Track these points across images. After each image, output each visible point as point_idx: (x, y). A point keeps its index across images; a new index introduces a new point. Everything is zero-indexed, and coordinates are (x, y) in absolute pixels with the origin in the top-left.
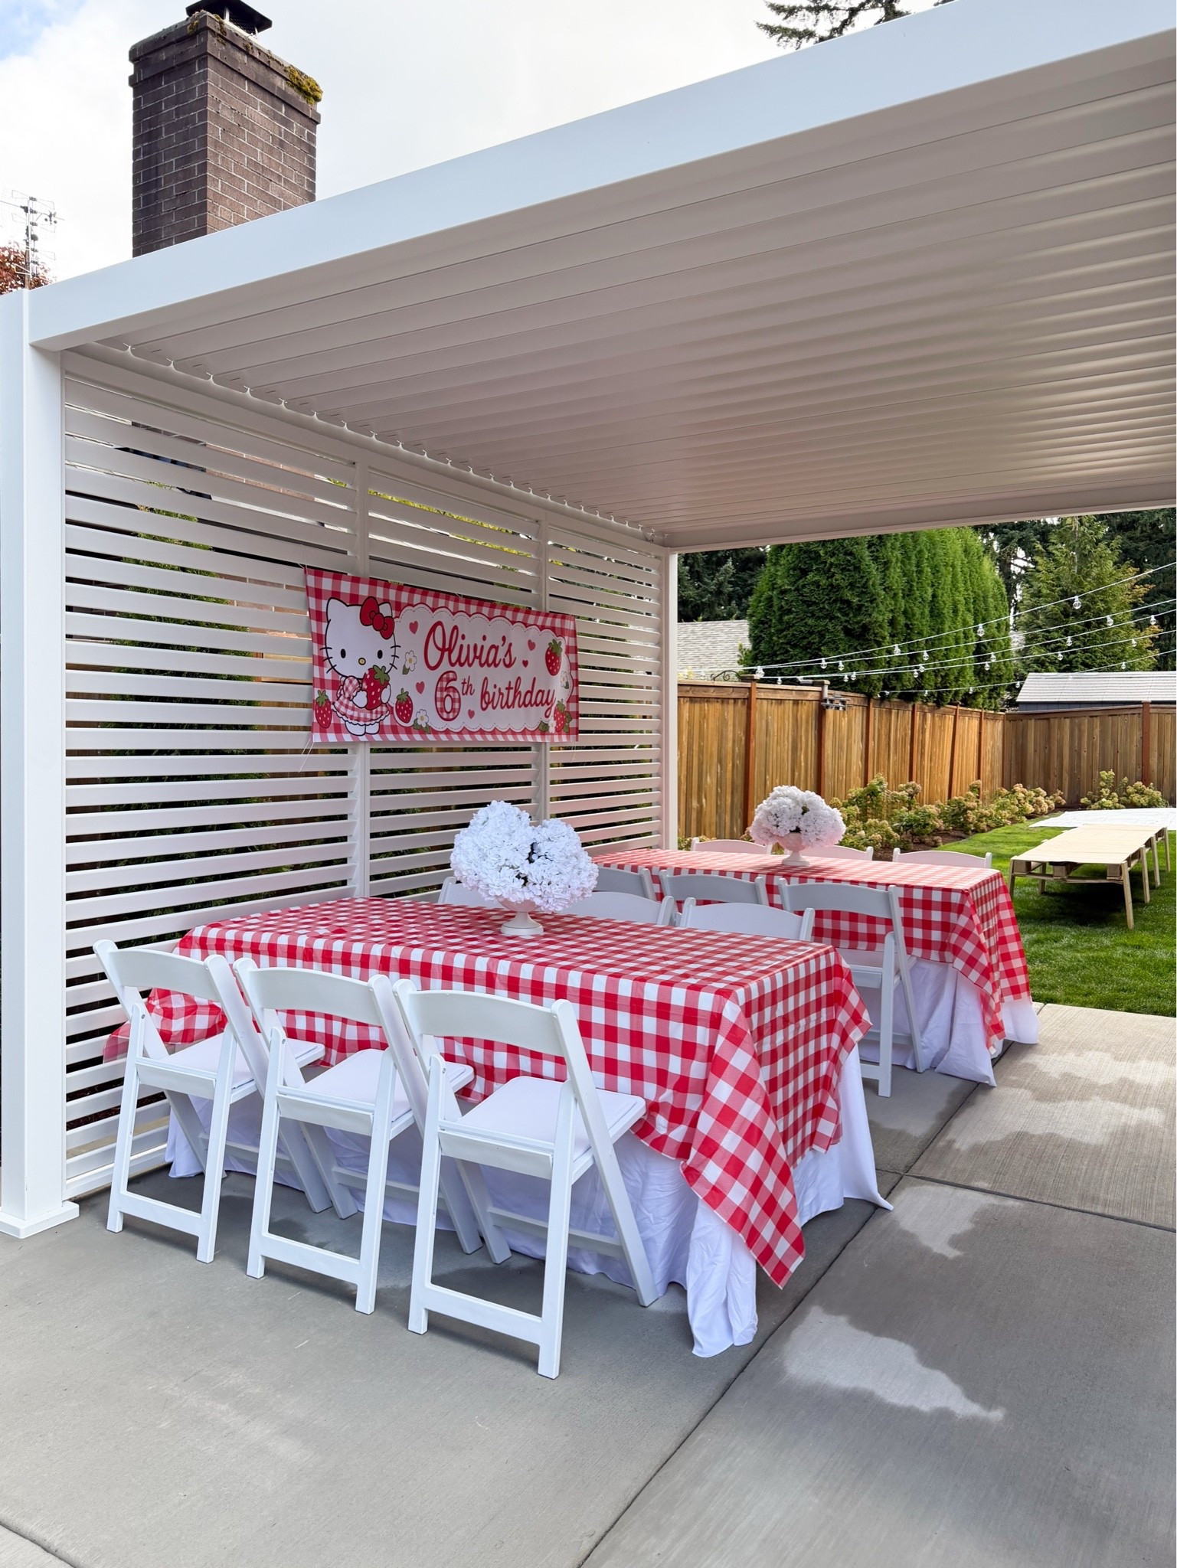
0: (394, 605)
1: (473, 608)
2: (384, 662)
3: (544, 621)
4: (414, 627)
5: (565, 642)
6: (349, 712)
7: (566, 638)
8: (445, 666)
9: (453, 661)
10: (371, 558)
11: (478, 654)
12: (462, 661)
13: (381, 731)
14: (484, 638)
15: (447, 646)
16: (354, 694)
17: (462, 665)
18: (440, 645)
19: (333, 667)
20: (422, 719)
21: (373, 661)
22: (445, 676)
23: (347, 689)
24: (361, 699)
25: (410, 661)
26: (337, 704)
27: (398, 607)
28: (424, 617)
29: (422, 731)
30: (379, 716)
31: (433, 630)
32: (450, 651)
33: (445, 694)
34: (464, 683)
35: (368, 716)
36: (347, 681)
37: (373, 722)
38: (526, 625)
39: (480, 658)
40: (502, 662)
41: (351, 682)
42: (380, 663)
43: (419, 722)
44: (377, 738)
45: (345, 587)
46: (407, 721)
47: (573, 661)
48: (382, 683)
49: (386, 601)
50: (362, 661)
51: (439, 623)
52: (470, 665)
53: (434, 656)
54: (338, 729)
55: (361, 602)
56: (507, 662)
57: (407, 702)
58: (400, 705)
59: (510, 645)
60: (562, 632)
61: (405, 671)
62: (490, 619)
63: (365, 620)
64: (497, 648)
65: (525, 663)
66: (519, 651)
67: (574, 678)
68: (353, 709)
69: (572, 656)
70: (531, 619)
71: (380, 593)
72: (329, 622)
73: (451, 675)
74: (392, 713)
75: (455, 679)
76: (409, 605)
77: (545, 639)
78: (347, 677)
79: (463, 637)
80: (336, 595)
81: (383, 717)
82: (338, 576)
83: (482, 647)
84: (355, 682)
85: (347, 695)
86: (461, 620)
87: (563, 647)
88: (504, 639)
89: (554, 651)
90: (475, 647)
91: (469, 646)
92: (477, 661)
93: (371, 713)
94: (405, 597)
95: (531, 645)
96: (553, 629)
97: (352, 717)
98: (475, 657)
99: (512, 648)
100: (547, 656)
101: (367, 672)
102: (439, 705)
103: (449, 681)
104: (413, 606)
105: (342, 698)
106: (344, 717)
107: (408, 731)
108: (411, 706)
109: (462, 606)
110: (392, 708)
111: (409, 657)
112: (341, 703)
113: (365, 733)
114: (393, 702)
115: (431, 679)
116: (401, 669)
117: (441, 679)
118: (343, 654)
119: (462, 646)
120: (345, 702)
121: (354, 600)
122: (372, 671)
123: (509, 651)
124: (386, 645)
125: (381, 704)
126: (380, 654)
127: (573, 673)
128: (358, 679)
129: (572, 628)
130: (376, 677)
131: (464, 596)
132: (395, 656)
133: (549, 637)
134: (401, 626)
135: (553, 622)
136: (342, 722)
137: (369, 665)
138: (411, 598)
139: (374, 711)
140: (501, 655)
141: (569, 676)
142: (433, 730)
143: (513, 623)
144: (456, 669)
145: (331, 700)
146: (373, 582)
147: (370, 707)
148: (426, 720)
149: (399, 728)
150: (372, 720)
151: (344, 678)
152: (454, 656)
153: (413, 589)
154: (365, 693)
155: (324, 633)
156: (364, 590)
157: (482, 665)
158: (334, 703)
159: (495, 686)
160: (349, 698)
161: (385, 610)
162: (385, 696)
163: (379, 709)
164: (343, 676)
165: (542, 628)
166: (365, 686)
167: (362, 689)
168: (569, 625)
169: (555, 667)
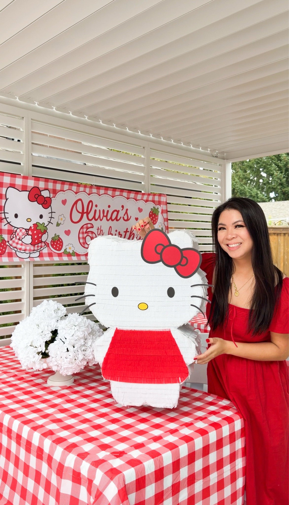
0: (51, 191)
1: (102, 191)
2: (45, 220)
3: (148, 198)
4: (64, 202)
5: (160, 208)
6: (19, 246)
7: (162, 206)
8: (85, 220)
9: (91, 218)
10: (33, 166)
11: (105, 215)
12: (97, 218)
13: (41, 255)
14: (109, 206)
15: (85, 211)
16: (23, 237)
17: (96, 220)
18: (80, 210)
19: (8, 223)
20: (70, 248)
21: (36, 220)
22: (85, 226)
23: (18, 234)
24: (28, 239)
25: (62, 219)
26: (11, 242)
27: (55, 192)
28: (71, 197)
29: (69, 255)
30: (39, 248)
31: (76, 203)
32: (88, 213)
33: (85, 235)
34: (98, 229)
35: (32, 248)
36: (18, 230)
37: (35, 251)
38: (136, 200)
39: (106, 216)
40: (122, 218)
41: (21, 231)
42: (41, 221)
43: (68, 250)
44: (38, 259)
45: (19, 181)
46: (60, 250)
47: (165, 217)
48: (43, 231)
49: (46, 189)
50: (29, 220)
51: (80, 200)
52: (101, 220)
53: (76, 216)
54: (10, 255)
55: (29, 189)
56: (126, 218)
57: (59, 240)
58: (54, 242)
59: (127, 210)
60: (159, 203)
61: (58, 225)
62: (113, 197)
63: (31, 199)
64: (118, 212)
65: (137, 219)
66: (133, 213)
67: (166, 225)
68: (22, 245)
69: (165, 215)
70: (139, 197)
71: (41, 185)
72: (7, 199)
73: (89, 226)
74: (48, 246)
75: (92, 227)
76: (61, 191)
77: (148, 207)
78: (18, 228)
79: (96, 206)
80: (13, 186)
81: (42, 249)
82: (13, 175)
83: (108, 211)
84: (24, 231)
85: (18, 237)
86: (94, 198)
87: (160, 210)
88: (123, 207)
89: (154, 213)
90: (104, 211)
91: (100, 211)
92: (105, 218)
93: (34, 247)
94: (58, 186)
95: (140, 210)
96: (153, 201)
97: (20, 249)
98: (104, 216)
99: (128, 212)
100: (150, 215)
101: (32, 226)
102: (81, 241)
103: (88, 228)
104: (64, 191)
105: (14, 239)
106: (15, 249)
107: (60, 255)
108: (62, 242)
109: (94, 190)
110: (48, 244)
111: (60, 217)
112: (14, 242)
113: (29, 257)
114: (49, 241)
115: (75, 229)
116: (55, 224)
117: (82, 228)
118: (16, 216)
119: (95, 211)
120: (17, 241)
121: (24, 188)
122: (36, 225)
123: (126, 212)
124: (46, 212)
125: (41, 242)
126: (41, 217)
127: (166, 223)
128: (25, 229)
129: (165, 201)
130: (38, 228)
131: (96, 186)
132: (51, 217)
133: (151, 205)
134: (56, 203)
135: (153, 198)
136: (14, 251)
137: (34, 222)
138: (62, 187)
139: (36, 246)
140: (121, 214)
141: (163, 225)
142: (77, 253)
143: (128, 198)
144: (93, 222)
145: (6, 240)
146: (37, 179)
147: (33, 244)
148: (73, 249)
149: (53, 254)
150: (34, 250)
151: (16, 229)
152: (91, 216)
153: (63, 182)
154: (30, 237)
155: (3, 205)
156: (31, 183)
157: (108, 220)
158: (8, 242)
159: (116, 231)
160: (19, 239)
161: (45, 194)
162: (44, 238)
163: (40, 245)
164: (15, 227)
165: (147, 201)
166: (30, 233)
167: (28, 234)
168: (163, 199)
169: (155, 220)
